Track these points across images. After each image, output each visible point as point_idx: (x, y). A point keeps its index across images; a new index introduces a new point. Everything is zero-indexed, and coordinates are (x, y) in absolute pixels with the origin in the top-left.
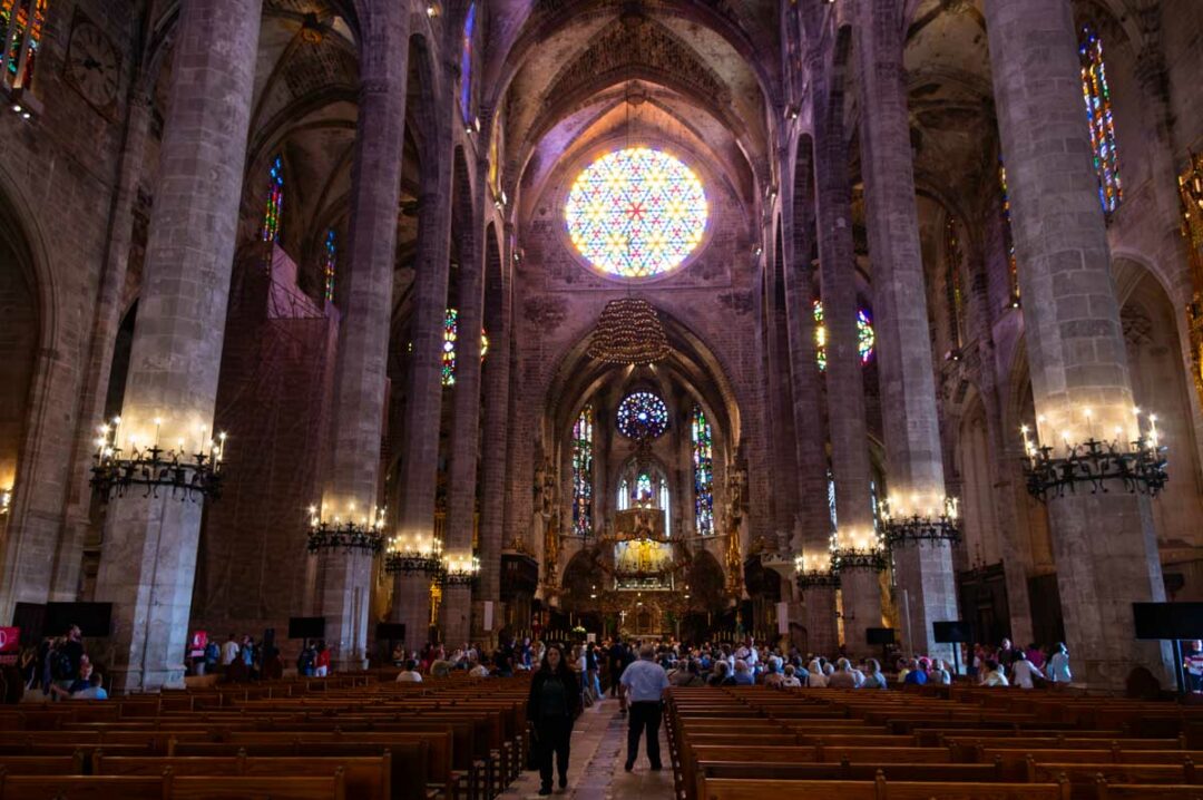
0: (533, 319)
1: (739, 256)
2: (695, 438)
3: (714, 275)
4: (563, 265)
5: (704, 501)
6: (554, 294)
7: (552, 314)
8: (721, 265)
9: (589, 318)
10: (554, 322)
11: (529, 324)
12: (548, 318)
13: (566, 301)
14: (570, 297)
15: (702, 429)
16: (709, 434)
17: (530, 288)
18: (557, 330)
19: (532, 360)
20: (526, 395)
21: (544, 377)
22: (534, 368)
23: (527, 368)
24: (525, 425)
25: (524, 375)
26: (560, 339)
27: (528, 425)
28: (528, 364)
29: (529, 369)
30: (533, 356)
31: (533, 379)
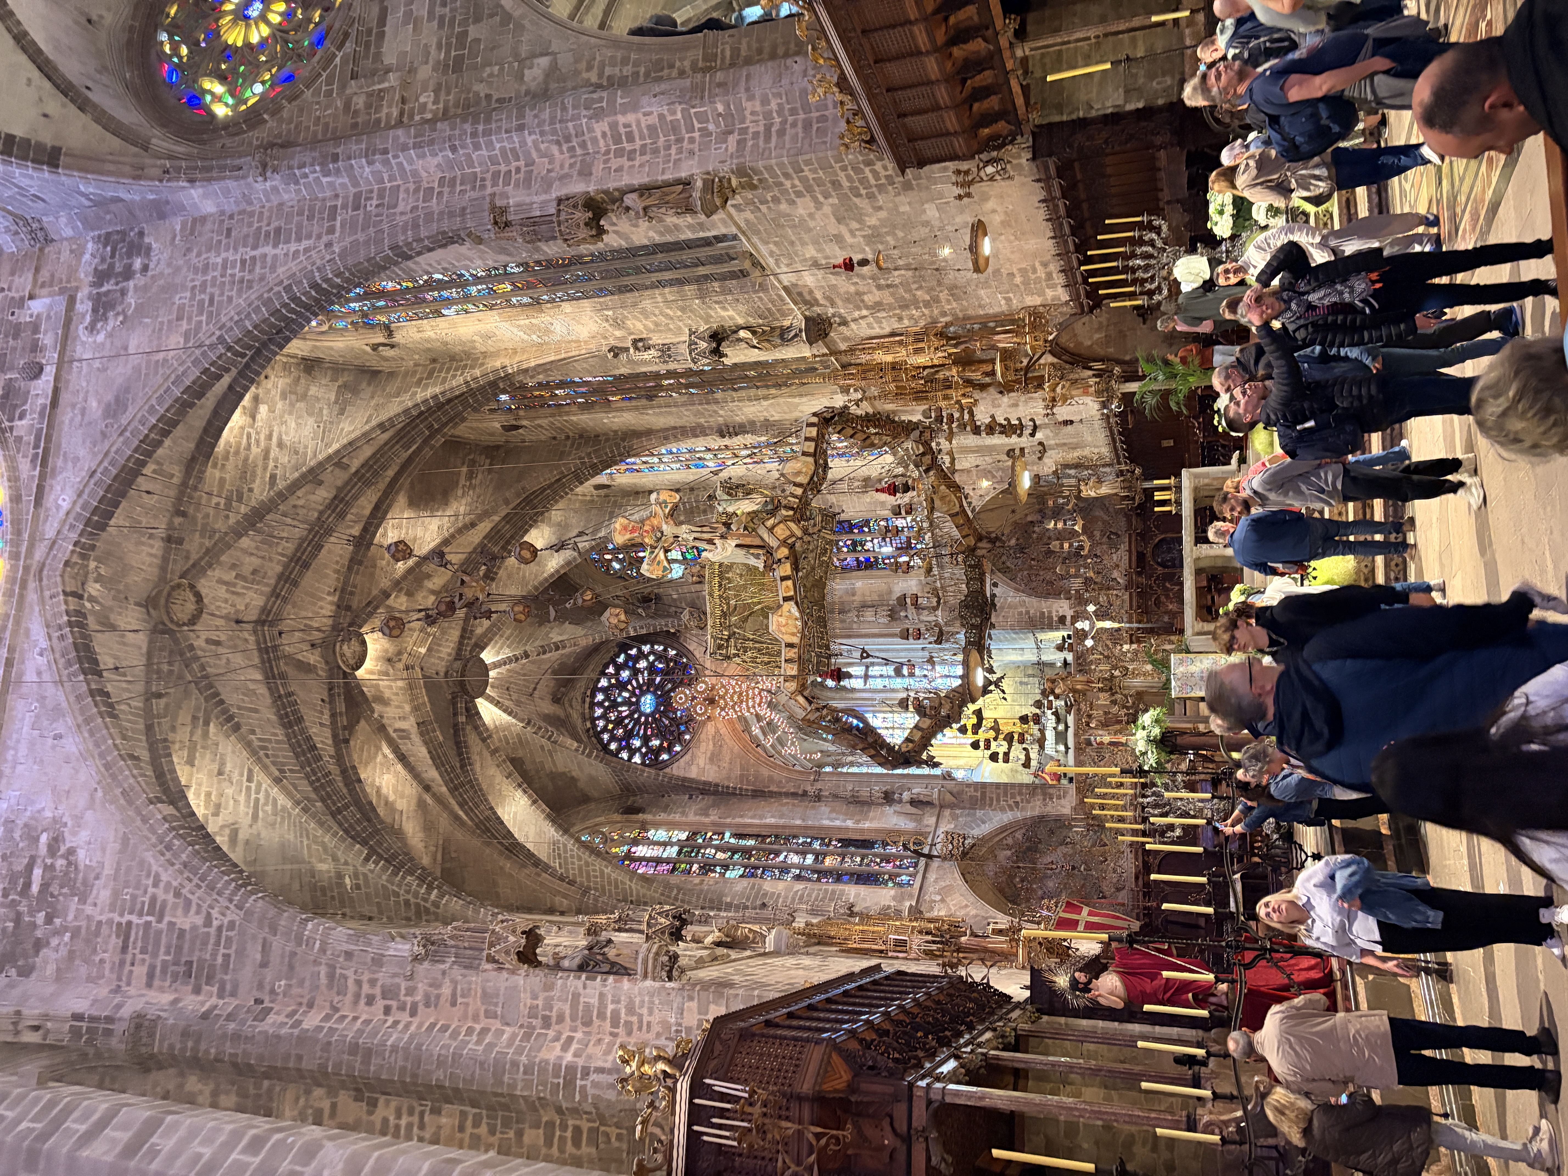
0: (39, 945)
3: (34, 348)
7: (37, 873)
8: (15, 330)
9: (73, 743)
10: (60, 863)
12: (45, 886)
13: (7, 824)
19: (155, 955)
20: (261, 986)
21: (215, 913)
22: (179, 948)
23: (175, 977)
24: (357, 996)
25: (197, 991)
26: (113, 846)
27: (359, 983)
28: (164, 971)
29: (182, 969)
30: (144, 951)
31: (214, 955)
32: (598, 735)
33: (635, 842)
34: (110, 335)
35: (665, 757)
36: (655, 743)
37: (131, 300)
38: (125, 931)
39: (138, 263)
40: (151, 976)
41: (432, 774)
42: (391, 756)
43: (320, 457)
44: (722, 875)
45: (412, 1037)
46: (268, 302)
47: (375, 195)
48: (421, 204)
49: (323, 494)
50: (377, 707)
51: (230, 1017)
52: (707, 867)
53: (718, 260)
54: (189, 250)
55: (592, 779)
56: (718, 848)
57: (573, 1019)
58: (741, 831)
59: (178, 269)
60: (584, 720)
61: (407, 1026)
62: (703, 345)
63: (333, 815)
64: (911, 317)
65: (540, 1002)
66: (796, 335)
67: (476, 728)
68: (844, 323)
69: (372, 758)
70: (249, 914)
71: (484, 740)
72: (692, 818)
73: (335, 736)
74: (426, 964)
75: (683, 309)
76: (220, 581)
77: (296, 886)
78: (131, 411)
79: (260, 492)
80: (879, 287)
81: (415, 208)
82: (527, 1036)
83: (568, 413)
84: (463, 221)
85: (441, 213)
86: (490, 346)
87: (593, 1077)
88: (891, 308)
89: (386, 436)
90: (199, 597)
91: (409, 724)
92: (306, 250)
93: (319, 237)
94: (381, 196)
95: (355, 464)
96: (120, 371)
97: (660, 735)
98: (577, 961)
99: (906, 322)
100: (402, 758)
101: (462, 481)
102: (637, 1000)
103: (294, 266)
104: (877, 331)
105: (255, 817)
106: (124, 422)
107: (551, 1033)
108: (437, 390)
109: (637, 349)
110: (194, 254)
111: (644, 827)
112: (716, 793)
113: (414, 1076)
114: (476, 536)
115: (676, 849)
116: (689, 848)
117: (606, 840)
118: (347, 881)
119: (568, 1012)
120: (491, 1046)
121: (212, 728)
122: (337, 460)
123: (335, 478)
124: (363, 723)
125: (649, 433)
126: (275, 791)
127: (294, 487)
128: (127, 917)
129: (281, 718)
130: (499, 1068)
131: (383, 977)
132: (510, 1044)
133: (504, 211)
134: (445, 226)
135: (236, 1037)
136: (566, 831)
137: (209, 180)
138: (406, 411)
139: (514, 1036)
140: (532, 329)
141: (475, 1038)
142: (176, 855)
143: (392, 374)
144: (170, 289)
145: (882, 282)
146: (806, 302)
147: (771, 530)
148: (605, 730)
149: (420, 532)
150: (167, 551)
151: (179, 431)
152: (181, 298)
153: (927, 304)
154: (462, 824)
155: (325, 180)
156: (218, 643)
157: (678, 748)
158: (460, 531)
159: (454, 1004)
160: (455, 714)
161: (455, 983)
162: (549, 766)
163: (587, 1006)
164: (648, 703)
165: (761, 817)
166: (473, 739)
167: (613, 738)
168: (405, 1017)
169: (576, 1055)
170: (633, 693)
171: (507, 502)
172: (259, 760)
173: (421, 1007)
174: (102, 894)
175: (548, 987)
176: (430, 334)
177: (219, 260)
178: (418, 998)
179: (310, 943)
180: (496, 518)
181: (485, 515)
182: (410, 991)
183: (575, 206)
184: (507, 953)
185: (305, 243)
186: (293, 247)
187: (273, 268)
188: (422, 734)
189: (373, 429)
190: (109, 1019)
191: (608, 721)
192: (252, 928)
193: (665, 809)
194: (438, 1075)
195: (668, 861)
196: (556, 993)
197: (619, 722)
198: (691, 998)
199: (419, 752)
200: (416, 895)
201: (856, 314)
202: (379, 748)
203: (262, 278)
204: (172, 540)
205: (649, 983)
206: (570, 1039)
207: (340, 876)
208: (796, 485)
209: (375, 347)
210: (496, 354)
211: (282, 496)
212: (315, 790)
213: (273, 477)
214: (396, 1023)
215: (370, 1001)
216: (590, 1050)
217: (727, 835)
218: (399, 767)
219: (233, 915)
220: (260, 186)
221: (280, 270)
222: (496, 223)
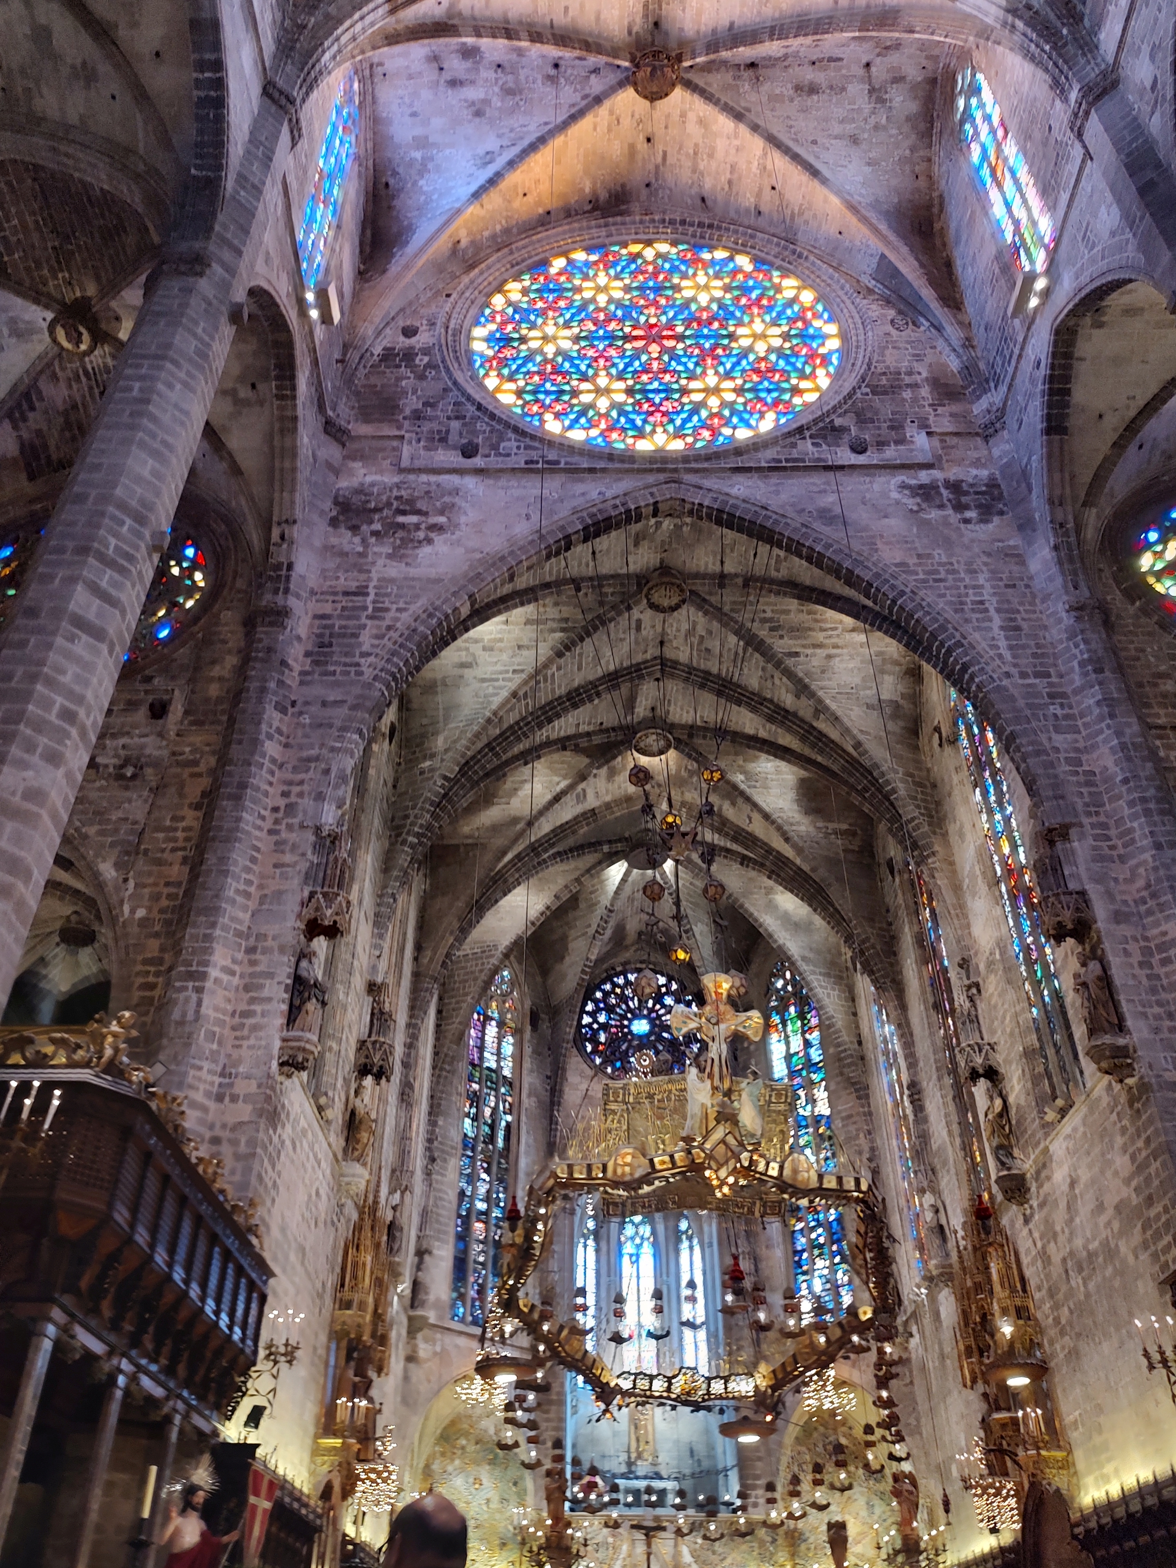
0: (354, 529)
1: (940, 410)
2: (780, 1070)
3: (881, 444)
4: (455, 425)
5: (820, 1235)
6: (424, 478)
7: (413, 519)
8: (897, 426)
9: (523, 530)
10: (421, 535)
11: (346, 540)
12: (403, 526)
13: (456, 491)
14: (470, 482)
15: (796, 1044)
16: (816, 1055)
17: (357, 465)
18: (426, 550)
19: (340, 617)
20: (307, 703)
21: (371, 659)
22: (344, 635)
23: (320, 636)
24: (290, 783)
25: (307, 654)
26: (433, 573)
27: (301, 783)
28: (325, 627)
29: (326, 640)
30: (344, 609)
31: (337, 663)
32: (609, 979)
33: (501, 1024)
34: (898, 503)
35: (589, 1048)
36: (602, 1038)
37: (934, 514)
38: (362, 592)
39: (971, 514)
40: (323, 617)
41: (545, 827)
42: (558, 789)
43: (820, 693)
44: (468, 1115)
45: (248, 833)
46: (943, 628)
47: (1067, 711)
48: (1062, 756)
49: (788, 700)
50: (604, 771)
51: (281, 683)
52: (476, 1099)
53: (1063, 1069)
54: (989, 555)
55: (563, 977)
56: (495, 1110)
57: (252, 975)
58: (514, 1131)
59: (968, 548)
60: (624, 964)
61: (260, 828)
62: (979, 1060)
63: (488, 745)
64: (1043, 1301)
65: (270, 943)
66: (1003, 1164)
67: (600, 863)
68: (1027, 1221)
69: (555, 772)
70: (369, 686)
71: (588, 871)
72: (528, 1080)
73: (568, 738)
74: (312, 838)
75: (1012, 1034)
76: (695, 623)
77: (425, 721)
78: (826, 530)
79: (781, 645)
80: (1064, 1260)
81: (1057, 750)
82: (239, 934)
83: (911, 923)
84: (1048, 798)
85: (1056, 776)
86: (953, 839)
87: (194, 997)
88: (1048, 1276)
89: (851, 750)
90: (677, 607)
91: (592, 802)
92: (1000, 656)
93: (1015, 665)
94: (1067, 717)
95: (821, 725)
96: (861, 515)
97: (611, 1041)
98: (304, 974)
99: (1037, 1296)
100: (557, 799)
101: (831, 826)
102: (261, 1034)
103: (983, 646)
104: (1025, 1260)
105: (483, 680)
106: (815, 525)
107: (240, 956)
108: (902, 792)
109: (969, 987)
110: (985, 559)
111: (517, 1032)
112: (552, 1103)
113: (213, 839)
114: (778, 843)
115: (494, 1065)
116: (494, 1078)
117: (505, 995)
118: (428, 763)
119: (258, 969)
120: (233, 902)
121: (559, 635)
122: (820, 709)
123: (804, 708)
124: (586, 761)
125: (903, 1007)
126: (505, 694)
127: (789, 674)
128: (372, 591)
129: (577, 690)
130: (213, 911)
131: (306, 803)
132: (233, 919)
133: (1065, 837)
134: (1042, 782)
135: (263, 690)
136: (506, 956)
137: (1060, 563)
138: (876, 766)
139: (241, 922)
140: (973, 877)
141: (242, 887)
142: (423, 622)
143: (916, 748)
144: (948, 544)
145: (1070, 1264)
146: (1038, 1173)
147: (723, 1141)
148: (615, 985)
149: (775, 791)
150: (712, 576)
151: (817, 571)
152: (939, 555)
153: (1057, 1321)
154: (499, 859)
155: (1075, 664)
156: (638, 628)
157: (598, 1061)
158: (779, 828)
159: (276, 866)
160: (610, 842)
161: (293, 865)
162: (573, 933)
163: (261, 987)
164: (641, 1027)
165: (527, 1153)
166: (589, 859)
167: (606, 994)
168: (268, 825)
169: (216, 980)
170: (652, 1010)
171: (814, 870)
172: (531, 677)
173: (275, 838)
174: (395, 570)
175: (282, 949)
176: (955, 779)
177: (981, 581)
178: (284, 835)
179: (340, 738)
180: (798, 861)
181: (799, 851)
182: (290, 827)
183: (1078, 909)
184: (317, 909)
185: (1007, 655)
186: (1003, 643)
187: (978, 629)
188: (584, 814)
189: (854, 737)
190: (287, 591)
191: (622, 988)
192: (357, 690)
193: (536, 1052)
194: (211, 859)
195: (481, 1058)
196: (276, 956)
197: (623, 998)
198: (259, 1086)
199: (566, 812)
200: (413, 824)
201: (1036, 1235)
202: (565, 777)
203: (967, 621)
204: (722, 579)
205: (277, 1044)
206: (233, 973)
207: (432, 756)
208: (781, 1168)
209: (937, 729)
210: (947, 844)
211: (778, 664)
212: (511, 727)
213: (797, 654)
214: (263, 818)
215: (285, 794)
216: (221, 993)
217: (509, 1118)
218: (549, 797)
219: (368, 673)
220: (1060, 608)
221: (977, 636)
222: (1050, 831)
